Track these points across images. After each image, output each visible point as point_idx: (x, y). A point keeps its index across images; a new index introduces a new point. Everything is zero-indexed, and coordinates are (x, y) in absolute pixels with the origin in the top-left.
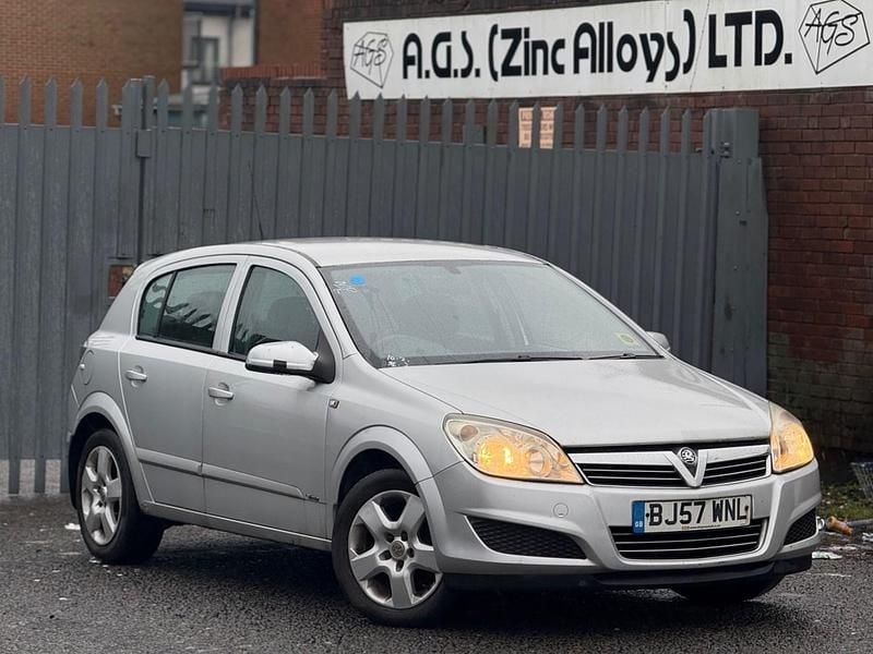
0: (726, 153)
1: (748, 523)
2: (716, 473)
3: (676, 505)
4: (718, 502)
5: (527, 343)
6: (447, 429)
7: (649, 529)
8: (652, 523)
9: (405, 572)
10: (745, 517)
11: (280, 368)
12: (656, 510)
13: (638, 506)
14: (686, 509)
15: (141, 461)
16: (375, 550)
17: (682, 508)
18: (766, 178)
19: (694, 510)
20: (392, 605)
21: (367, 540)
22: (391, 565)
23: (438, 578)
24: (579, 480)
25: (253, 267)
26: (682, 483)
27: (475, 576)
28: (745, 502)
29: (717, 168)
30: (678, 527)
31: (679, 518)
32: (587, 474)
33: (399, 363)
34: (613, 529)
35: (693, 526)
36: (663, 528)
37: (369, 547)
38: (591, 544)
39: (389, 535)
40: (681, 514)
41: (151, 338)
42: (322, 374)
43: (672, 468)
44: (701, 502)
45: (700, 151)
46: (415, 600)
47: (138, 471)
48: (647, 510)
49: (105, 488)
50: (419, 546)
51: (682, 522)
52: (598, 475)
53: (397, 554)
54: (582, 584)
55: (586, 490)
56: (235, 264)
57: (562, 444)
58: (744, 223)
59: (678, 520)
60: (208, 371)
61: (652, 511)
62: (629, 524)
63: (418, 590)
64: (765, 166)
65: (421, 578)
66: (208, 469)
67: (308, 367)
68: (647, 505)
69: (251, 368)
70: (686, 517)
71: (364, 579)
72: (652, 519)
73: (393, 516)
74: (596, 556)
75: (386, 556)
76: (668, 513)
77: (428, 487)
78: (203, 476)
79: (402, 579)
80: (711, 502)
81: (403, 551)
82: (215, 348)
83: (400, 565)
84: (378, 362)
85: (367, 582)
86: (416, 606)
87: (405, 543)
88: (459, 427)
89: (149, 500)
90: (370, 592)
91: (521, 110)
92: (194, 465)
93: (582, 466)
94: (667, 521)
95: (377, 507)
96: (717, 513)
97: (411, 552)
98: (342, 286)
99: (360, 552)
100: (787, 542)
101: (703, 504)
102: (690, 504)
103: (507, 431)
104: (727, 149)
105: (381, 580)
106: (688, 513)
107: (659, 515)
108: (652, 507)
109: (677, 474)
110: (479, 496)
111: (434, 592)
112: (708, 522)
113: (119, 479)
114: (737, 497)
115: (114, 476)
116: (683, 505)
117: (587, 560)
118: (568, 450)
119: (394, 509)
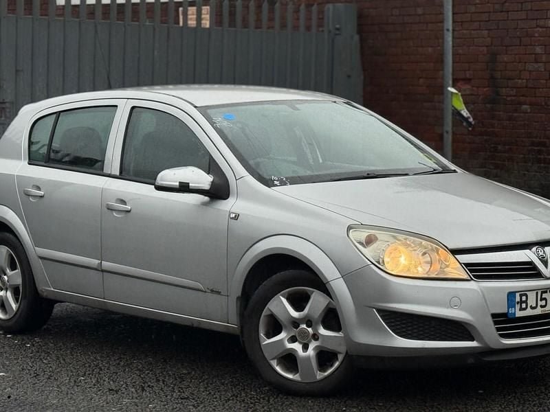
0: (337, 32)
3: (537, 293)
5: (321, 161)
7: (519, 314)
8: (521, 309)
9: (311, 352)
11: (184, 188)
12: (524, 298)
13: (511, 295)
14: (544, 296)
15: (41, 258)
16: (283, 335)
17: (541, 296)
18: (362, 47)
19: (549, 297)
20: (299, 379)
21: (275, 327)
22: (297, 347)
23: (340, 357)
24: (466, 276)
25: (133, 108)
26: (538, 275)
29: (333, 41)
30: (539, 311)
31: (540, 303)
32: (471, 271)
33: (283, 183)
34: (494, 316)
35: (548, 309)
36: (529, 312)
37: (279, 333)
38: (477, 327)
39: (295, 323)
40: (541, 300)
41: (43, 163)
42: (219, 192)
43: (531, 263)
45: (323, 31)
46: (320, 375)
47: (37, 266)
48: (518, 299)
49: (5, 277)
50: (322, 331)
51: (542, 306)
52: (479, 272)
53: (303, 338)
54: (471, 361)
55: (473, 285)
56: (116, 106)
57: (450, 247)
59: (539, 306)
60: (102, 190)
61: (521, 299)
62: (505, 310)
63: (323, 367)
64: (362, 40)
65: (325, 357)
66: (106, 265)
67: (207, 186)
68: (518, 295)
69: (160, 188)
70: (543, 303)
71: (273, 359)
72: (521, 306)
73: (298, 306)
74: (482, 339)
75: (293, 339)
76: (531, 302)
77: (339, 286)
78: (103, 271)
79: (308, 358)
81: (308, 336)
82: (106, 170)
83: (305, 347)
84: (268, 183)
85: (276, 361)
86: (321, 380)
87: (310, 329)
88: (362, 235)
89: (46, 286)
90: (278, 369)
91: (189, 8)
92: (94, 262)
93: (467, 265)
94: (531, 307)
95: (284, 301)
97: (316, 337)
98: (219, 120)
99: (269, 337)
102: (546, 292)
103: (401, 237)
104: (338, 29)
105: (290, 360)
106: (545, 299)
107: (526, 302)
108: (521, 296)
109: (534, 267)
111: (337, 369)
113: (18, 271)
115: (14, 268)
116: (542, 293)
117: (475, 342)
118: (455, 252)
119: (299, 302)
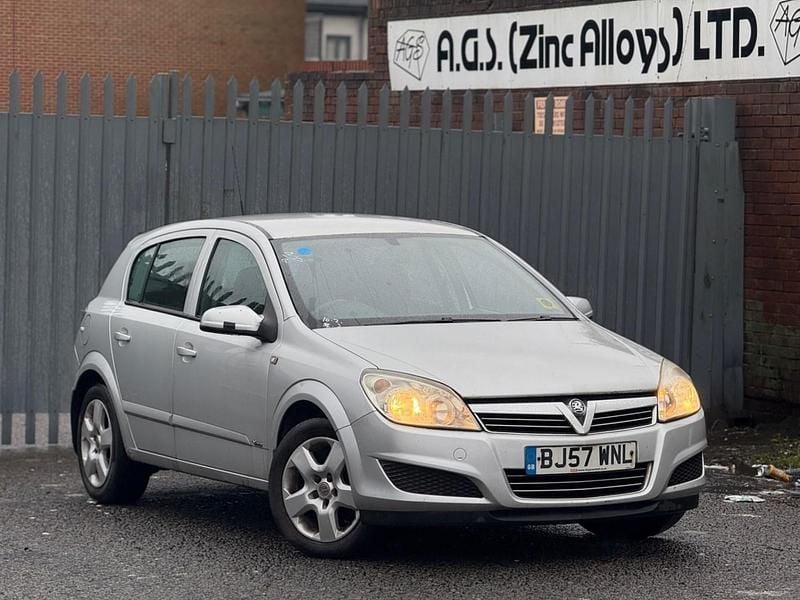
0: (706, 137)
1: (634, 466)
2: (603, 422)
3: (565, 450)
4: (604, 447)
5: (471, 307)
6: (363, 382)
7: (540, 471)
8: (543, 466)
9: (330, 510)
10: (630, 461)
11: (229, 329)
12: (547, 455)
13: (530, 451)
14: (574, 453)
15: (126, 412)
16: (304, 490)
17: (571, 453)
19: (582, 455)
20: (319, 538)
21: (298, 482)
22: (318, 503)
23: (358, 515)
24: (478, 428)
25: (219, 239)
26: (571, 431)
27: (384, 514)
28: (630, 448)
30: (567, 470)
31: (568, 461)
32: (485, 422)
33: (333, 324)
34: (508, 471)
35: (581, 468)
36: (554, 470)
37: (301, 488)
38: (485, 483)
39: (317, 477)
40: (570, 458)
41: (137, 303)
42: (266, 334)
43: (562, 417)
44: (589, 448)
45: (681, 136)
46: (338, 534)
47: (124, 421)
48: (539, 454)
49: (99, 437)
50: (341, 486)
51: (571, 465)
52: (494, 423)
53: (324, 493)
54: (480, 520)
55: (484, 437)
56: (205, 237)
57: (463, 395)
58: (722, 201)
59: (567, 464)
60: (179, 332)
61: (543, 456)
62: (523, 467)
63: (342, 526)
65: (344, 515)
66: (178, 419)
67: (255, 328)
68: (538, 450)
69: (204, 328)
70: (574, 461)
71: (295, 516)
72: (543, 463)
73: (320, 460)
74: (491, 494)
75: (315, 495)
76: (557, 457)
77: (346, 433)
78: (174, 426)
79: (327, 515)
80: (598, 447)
81: (328, 491)
82: (185, 311)
83: (326, 503)
84: (313, 323)
85: (298, 518)
86: (340, 540)
87: (330, 484)
89: (133, 448)
90: (300, 528)
91: (536, 99)
92: (165, 415)
93: (481, 415)
94: (557, 465)
95: (307, 452)
96: (603, 457)
97: (335, 492)
98: (290, 255)
99: (292, 491)
100: (671, 483)
101: (591, 450)
102: (578, 449)
103: (416, 384)
104: (707, 133)
105: (310, 517)
106: (576, 457)
107: (550, 459)
108: (543, 451)
109: (567, 423)
110: (389, 442)
111: (355, 527)
112: (595, 465)
113: (110, 428)
114: (623, 444)
115: (106, 426)
116: (572, 450)
117: (483, 499)
118: (468, 401)
119: (320, 453)
